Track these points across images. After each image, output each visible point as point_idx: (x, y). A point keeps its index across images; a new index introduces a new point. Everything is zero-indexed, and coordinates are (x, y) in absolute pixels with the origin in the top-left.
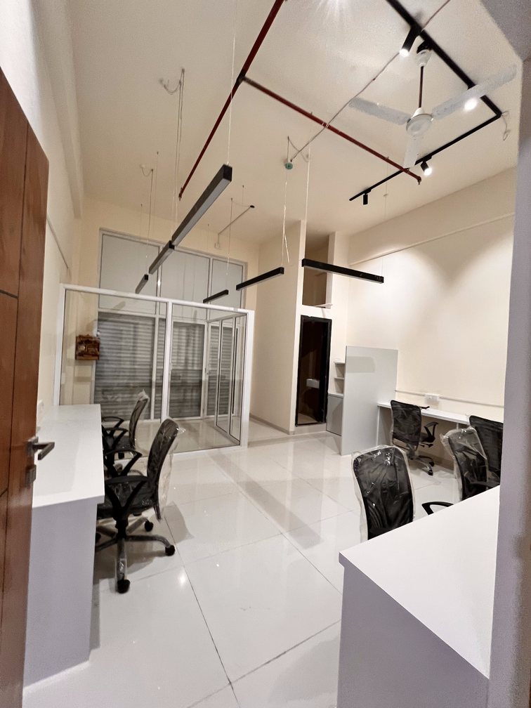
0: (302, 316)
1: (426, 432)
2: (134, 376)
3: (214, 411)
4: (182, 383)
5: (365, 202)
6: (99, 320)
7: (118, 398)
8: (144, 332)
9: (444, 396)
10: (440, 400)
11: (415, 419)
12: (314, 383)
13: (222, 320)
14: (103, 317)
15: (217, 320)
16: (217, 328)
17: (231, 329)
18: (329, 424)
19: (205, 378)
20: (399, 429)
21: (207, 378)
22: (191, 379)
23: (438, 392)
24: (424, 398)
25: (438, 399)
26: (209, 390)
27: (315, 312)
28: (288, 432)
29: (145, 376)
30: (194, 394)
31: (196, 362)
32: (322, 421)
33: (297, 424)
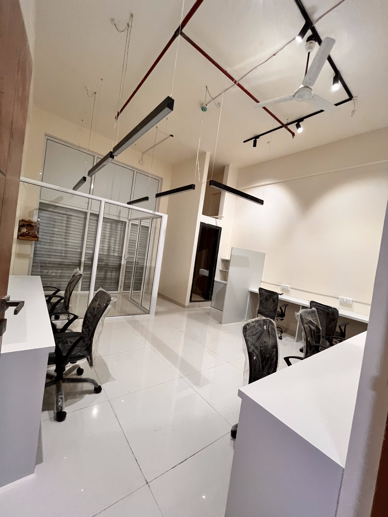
0: (201, 223)
1: (280, 311)
2: (66, 256)
3: (130, 288)
4: (105, 265)
5: (255, 145)
6: (40, 209)
7: (52, 273)
8: (76, 222)
9: (294, 287)
10: (290, 289)
11: (274, 301)
12: (205, 272)
13: (141, 220)
14: (43, 207)
15: (136, 219)
16: (137, 225)
17: (148, 227)
18: (213, 302)
19: (123, 262)
20: (263, 308)
21: (125, 263)
22: (112, 262)
23: (290, 284)
24: (279, 287)
25: (289, 289)
26: (126, 271)
27: (210, 221)
28: (184, 306)
29: (76, 257)
30: (114, 274)
31: (117, 250)
32: (208, 300)
33: (191, 301)
